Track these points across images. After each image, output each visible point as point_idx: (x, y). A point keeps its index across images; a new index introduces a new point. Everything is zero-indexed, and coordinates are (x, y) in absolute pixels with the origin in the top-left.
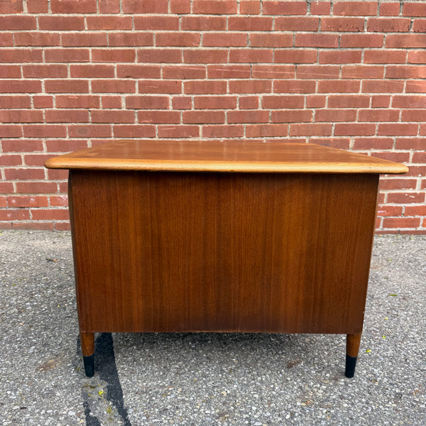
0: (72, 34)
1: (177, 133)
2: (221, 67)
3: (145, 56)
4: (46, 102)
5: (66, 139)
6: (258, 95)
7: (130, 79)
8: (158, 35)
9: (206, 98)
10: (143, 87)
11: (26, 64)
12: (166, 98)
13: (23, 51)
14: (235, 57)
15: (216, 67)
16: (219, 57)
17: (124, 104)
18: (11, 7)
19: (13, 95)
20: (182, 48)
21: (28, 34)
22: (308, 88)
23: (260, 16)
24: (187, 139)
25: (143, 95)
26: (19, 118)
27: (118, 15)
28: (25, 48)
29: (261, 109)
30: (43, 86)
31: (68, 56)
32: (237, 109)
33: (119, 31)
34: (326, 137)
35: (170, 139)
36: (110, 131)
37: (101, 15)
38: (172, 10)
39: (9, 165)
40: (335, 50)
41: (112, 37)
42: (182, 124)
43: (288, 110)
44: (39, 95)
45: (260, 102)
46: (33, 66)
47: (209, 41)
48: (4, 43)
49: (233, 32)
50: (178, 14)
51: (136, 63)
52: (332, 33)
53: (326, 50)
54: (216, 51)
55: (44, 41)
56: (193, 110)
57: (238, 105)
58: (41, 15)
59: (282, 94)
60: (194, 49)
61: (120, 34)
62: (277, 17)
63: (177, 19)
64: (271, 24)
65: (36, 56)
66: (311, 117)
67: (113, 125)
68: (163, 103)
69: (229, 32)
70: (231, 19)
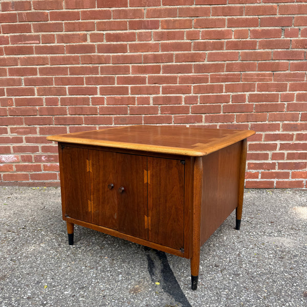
0: (119, 56)
1: (187, 120)
2: (220, 75)
3: (168, 69)
4: (100, 101)
5: (112, 126)
6: (246, 93)
7: (156, 85)
8: (177, 55)
9: (209, 96)
10: (165, 90)
11: (88, 76)
12: (181, 97)
13: (86, 67)
14: (230, 68)
15: (216, 75)
16: (218, 68)
17: (151, 101)
18: (79, 38)
19: (78, 96)
20: (193, 63)
21: (90, 56)
22: (282, 88)
23: (248, 39)
24: (194, 124)
25: (164, 95)
26: (82, 112)
27: (150, 42)
28: (87, 65)
29: (248, 103)
30: (98, 90)
31: (116, 70)
32: (231, 103)
33: (150, 53)
34: (295, 122)
35: (182, 125)
36: (142, 120)
37: (139, 42)
38: (187, 38)
40: (302, 61)
41: (146, 57)
42: (190, 114)
43: (267, 103)
44: (95, 96)
45: (247, 98)
46: (92, 77)
47: (212, 57)
48: (73, 62)
49: (229, 51)
50: (191, 40)
51: (161, 74)
52: (300, 50)
53: (295, 62)
54: (217, 64)
55: (100, 60)
56: (198, 104)
57: (231, 100)
58: (99, 43)
59: (263, 93)
60: (201, 63)
61: (151, 54)
62: (260, 40)
63: (190, 43)
64: (256, 44)
65: (95, 70)
66: (284, 108)
67: (144, 115)
68: (178, 100)
69: (226, 51)
70: (228, 43)
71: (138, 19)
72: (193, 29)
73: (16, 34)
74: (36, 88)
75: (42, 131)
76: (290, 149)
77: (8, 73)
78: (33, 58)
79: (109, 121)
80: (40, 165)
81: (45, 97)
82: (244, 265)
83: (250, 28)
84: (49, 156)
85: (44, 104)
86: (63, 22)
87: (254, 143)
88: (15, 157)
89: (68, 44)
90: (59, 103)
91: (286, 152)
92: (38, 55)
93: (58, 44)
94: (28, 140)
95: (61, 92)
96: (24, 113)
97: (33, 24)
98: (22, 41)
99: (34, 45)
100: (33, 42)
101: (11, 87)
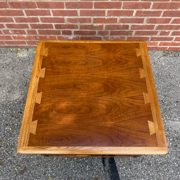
5: (64, 9)
36: (92, 5)
39: (32, 22)
42: (140, 1)
67: (94, 1)
80: (9, 36)
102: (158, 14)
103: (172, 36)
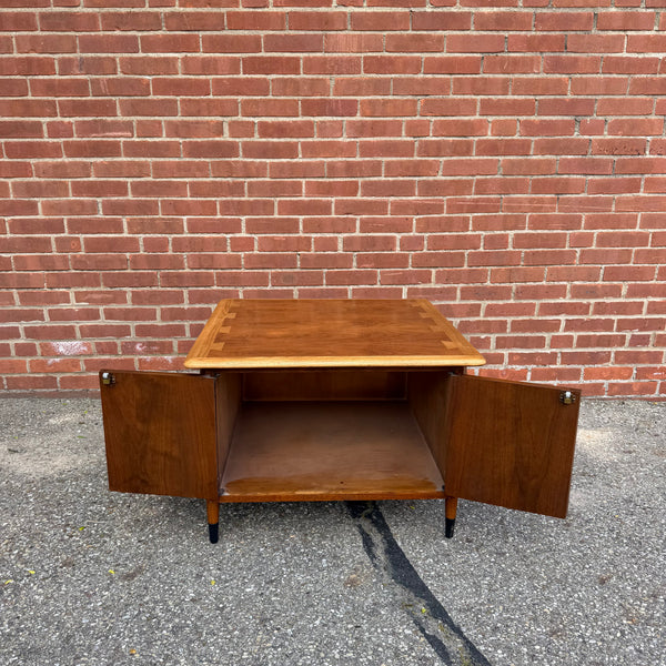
0: (282, 163)
1: (404, 280)
2: (464, 200)
3: (371, 189)
4: (248, 244)
5: (268, 288)
6: (508, 232)
7: (350, 216)
8: (388, 164)
9: (443, 236)
10: (365, 226)
11: (224, 199)
12: (394, 238)
13: (221, 183)
14: (482, 187)
15: (457, 200)
16: (462, 187)
17: (340, 246)
18: (209, 130)
19: (206, 236)
20: (417, 179)
21: (228, 163)
22: (573, 223)
23: (516, 137)
24: (416, 286)
25: (364, 235)
26: (211, 263)
27: (340, 139)
28: (224, 179)
29: (512, 249)
30: (243, 224)
31: (276, 190)
32: (481, 249)
33: (340, 159)
34: (592, 283)
35: (394, 286)
36: (322, 279)
37: (320, 139)
38: (406, 133)
39: (195, 319)
40: (607, 177)
41: (332, 167)
42: (410, 268)
43: (545, 250)
44: (238, 235)
45: (510, 240)
46: (232, 201)
47: (450, 169)
48: (197, 173)
49: (481, 158)
50: (414, 137)
51: (359, 197)
52: (605, 157)
53: (597, 178)
54: (459, 181)
55: (247, 171)
56: (425, 251)
57: (482, 244)
58: (245, 139)
59: (539, 231)
60: (431, 178)
61: (342, 162)
62: (537, 138)
63: (413, 143)
64: (529, 147)
65: (236, 189)
66: (575, 258)
67: (326, 270)
68: (389, 243)
69: (477, 158)
70: (479, 142)
71: (318, 97)
72: (418, 118)
73: (86, 119)
74: (125, 220)
75: (137, 298)
76: (583, 330)
77: (70, 191)
78: (121, 163)
79: (263, 280)
80: (132, 360)
81: (142, 236)
82: (511, 539)
83: (520, 118)
84: (150, 344)
85: (142, 248)
86: (178, 98)
87: (520, 318)
88: (84, 345)
89: (187, 140)
90: (170, 247)
91: (575, 335)
92: (129, 159)
93: (168, 139)
94: (110, 315)
95: (173, 227)
96: (101, 265)
97: (121, 101)
98: (98, 133)
99: (122, 139)
100: (120, 134)
101: (76, 217)
102: (450, 294)
103: (500, 351)
